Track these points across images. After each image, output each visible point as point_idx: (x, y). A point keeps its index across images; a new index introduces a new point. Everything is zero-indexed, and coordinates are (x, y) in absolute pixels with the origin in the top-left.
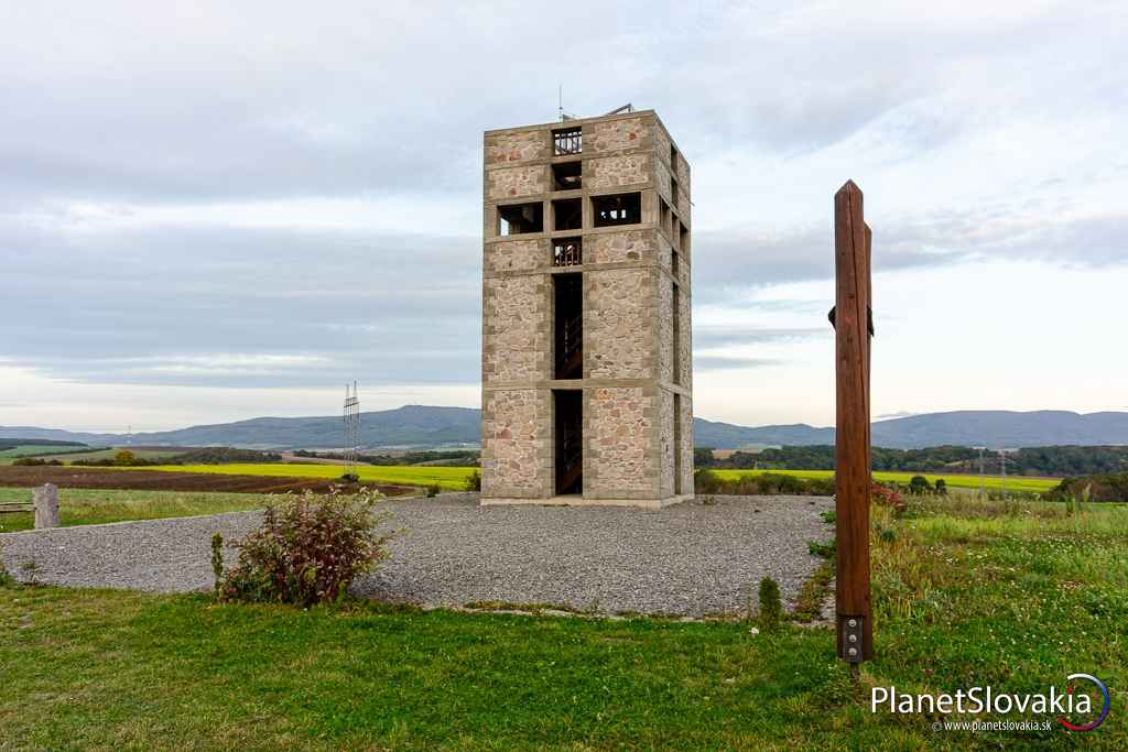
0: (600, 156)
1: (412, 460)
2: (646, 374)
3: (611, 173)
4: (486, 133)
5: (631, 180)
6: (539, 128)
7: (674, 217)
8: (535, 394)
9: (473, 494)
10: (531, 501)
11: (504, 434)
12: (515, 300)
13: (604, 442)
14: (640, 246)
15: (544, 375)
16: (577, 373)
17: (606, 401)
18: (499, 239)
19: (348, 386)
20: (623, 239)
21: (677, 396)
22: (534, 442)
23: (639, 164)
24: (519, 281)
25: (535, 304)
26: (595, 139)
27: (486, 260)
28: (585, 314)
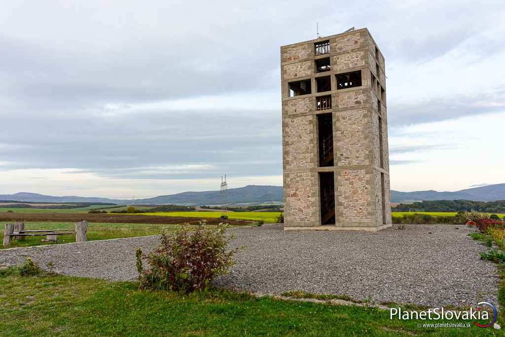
0: (340, 54)
1: (251, 209)
2: (367, 162)
3: (346, 62)
4: (281, 47)
5: (356, 64)
6: (308, 43)
7: (378, 83)
8: (310, 175)
9: (280, 225)
10: (309, 228)
11: (295, 195)
12: (298, 129)
13: (346, 198)
14: (361, 98)
15: (314, 165)
16: (331, 164)
17: (346, 177)
18: (289, 98)
19: (222, 177)
20: (352, 95)
21: (382, 174)
22: (310, 198)
23: (360, 56)
24: (300, 118)
25: (308, 130)
26: (337, 45)
27: (283, 109)
28: (334, 133)
